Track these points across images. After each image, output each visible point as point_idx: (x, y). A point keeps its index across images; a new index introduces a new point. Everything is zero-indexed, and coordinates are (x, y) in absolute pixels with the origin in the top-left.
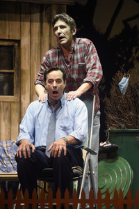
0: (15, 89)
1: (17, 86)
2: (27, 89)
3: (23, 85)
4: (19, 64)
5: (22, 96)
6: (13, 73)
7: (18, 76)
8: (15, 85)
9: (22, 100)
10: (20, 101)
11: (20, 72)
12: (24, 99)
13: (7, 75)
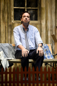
0: (38, 17)
1: (39, 16)
2: (44, 17)
3: (42, 15)
4: (40, 5)
5: (42, 21)
6: (37, 9)
7: (40, 11)
8: (38, 16)
9: (42, 23)
10: (41, 23)
11: (41, 8)
12: (43, 22)
13: (34, 10)
